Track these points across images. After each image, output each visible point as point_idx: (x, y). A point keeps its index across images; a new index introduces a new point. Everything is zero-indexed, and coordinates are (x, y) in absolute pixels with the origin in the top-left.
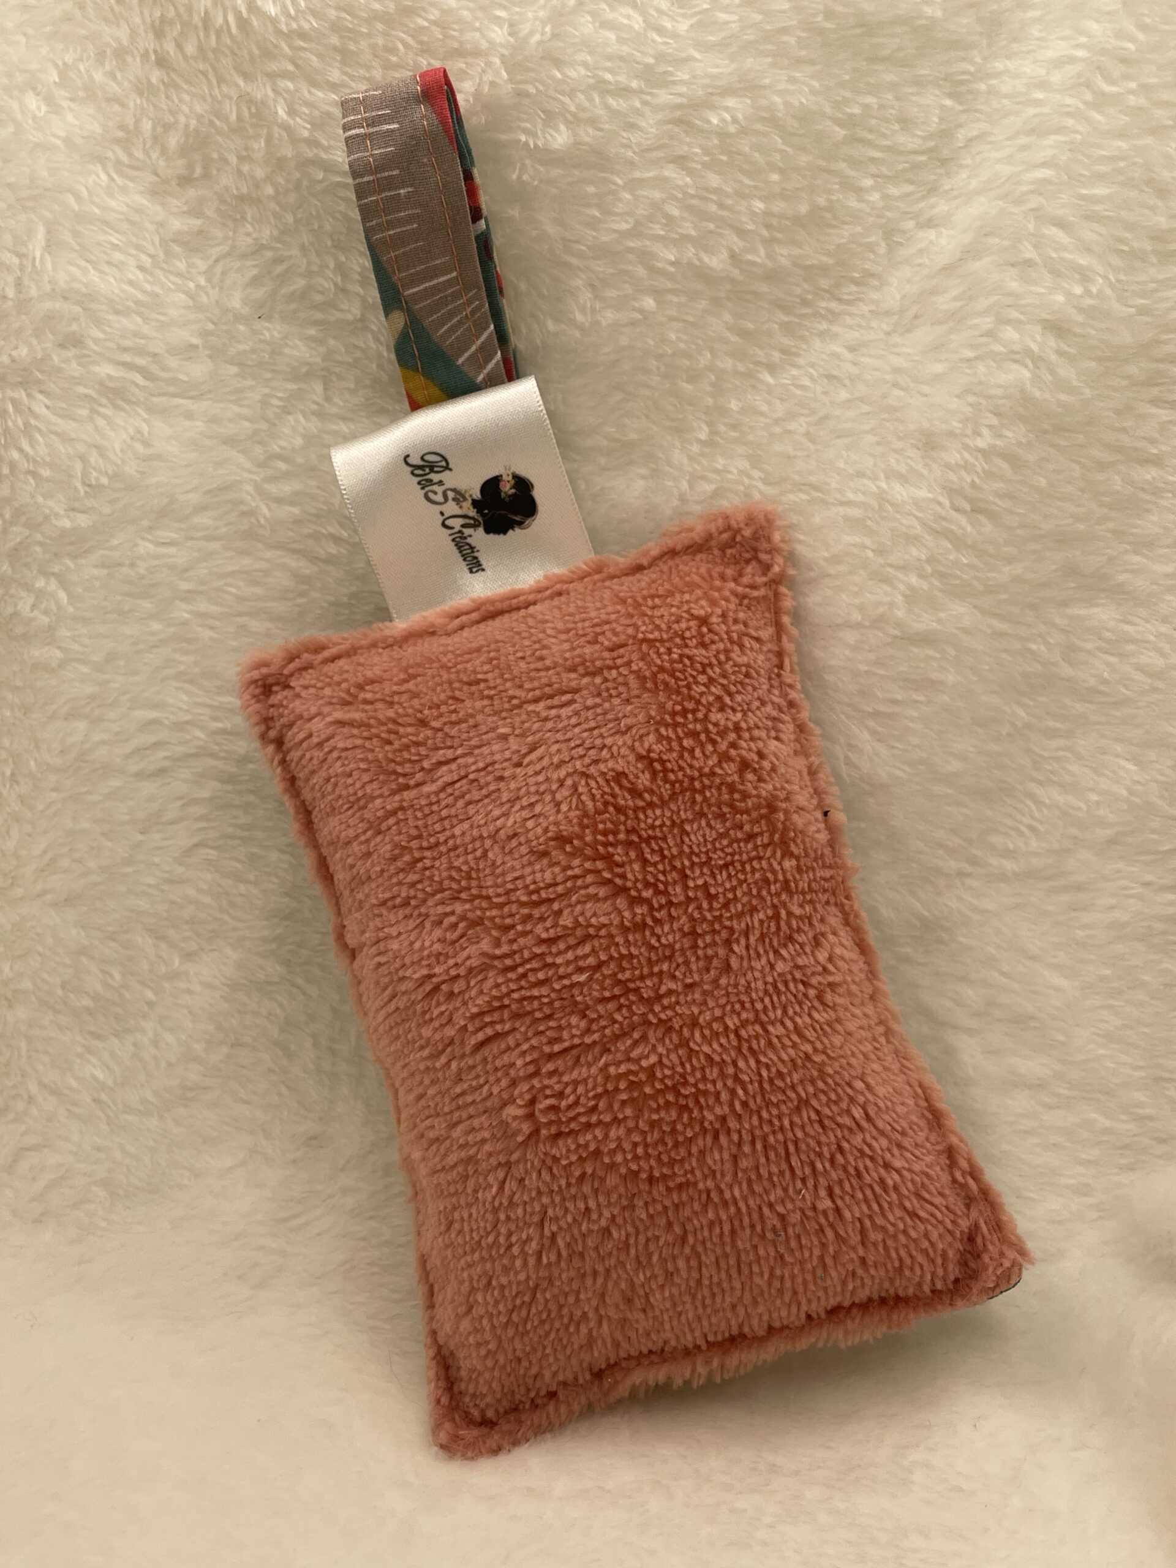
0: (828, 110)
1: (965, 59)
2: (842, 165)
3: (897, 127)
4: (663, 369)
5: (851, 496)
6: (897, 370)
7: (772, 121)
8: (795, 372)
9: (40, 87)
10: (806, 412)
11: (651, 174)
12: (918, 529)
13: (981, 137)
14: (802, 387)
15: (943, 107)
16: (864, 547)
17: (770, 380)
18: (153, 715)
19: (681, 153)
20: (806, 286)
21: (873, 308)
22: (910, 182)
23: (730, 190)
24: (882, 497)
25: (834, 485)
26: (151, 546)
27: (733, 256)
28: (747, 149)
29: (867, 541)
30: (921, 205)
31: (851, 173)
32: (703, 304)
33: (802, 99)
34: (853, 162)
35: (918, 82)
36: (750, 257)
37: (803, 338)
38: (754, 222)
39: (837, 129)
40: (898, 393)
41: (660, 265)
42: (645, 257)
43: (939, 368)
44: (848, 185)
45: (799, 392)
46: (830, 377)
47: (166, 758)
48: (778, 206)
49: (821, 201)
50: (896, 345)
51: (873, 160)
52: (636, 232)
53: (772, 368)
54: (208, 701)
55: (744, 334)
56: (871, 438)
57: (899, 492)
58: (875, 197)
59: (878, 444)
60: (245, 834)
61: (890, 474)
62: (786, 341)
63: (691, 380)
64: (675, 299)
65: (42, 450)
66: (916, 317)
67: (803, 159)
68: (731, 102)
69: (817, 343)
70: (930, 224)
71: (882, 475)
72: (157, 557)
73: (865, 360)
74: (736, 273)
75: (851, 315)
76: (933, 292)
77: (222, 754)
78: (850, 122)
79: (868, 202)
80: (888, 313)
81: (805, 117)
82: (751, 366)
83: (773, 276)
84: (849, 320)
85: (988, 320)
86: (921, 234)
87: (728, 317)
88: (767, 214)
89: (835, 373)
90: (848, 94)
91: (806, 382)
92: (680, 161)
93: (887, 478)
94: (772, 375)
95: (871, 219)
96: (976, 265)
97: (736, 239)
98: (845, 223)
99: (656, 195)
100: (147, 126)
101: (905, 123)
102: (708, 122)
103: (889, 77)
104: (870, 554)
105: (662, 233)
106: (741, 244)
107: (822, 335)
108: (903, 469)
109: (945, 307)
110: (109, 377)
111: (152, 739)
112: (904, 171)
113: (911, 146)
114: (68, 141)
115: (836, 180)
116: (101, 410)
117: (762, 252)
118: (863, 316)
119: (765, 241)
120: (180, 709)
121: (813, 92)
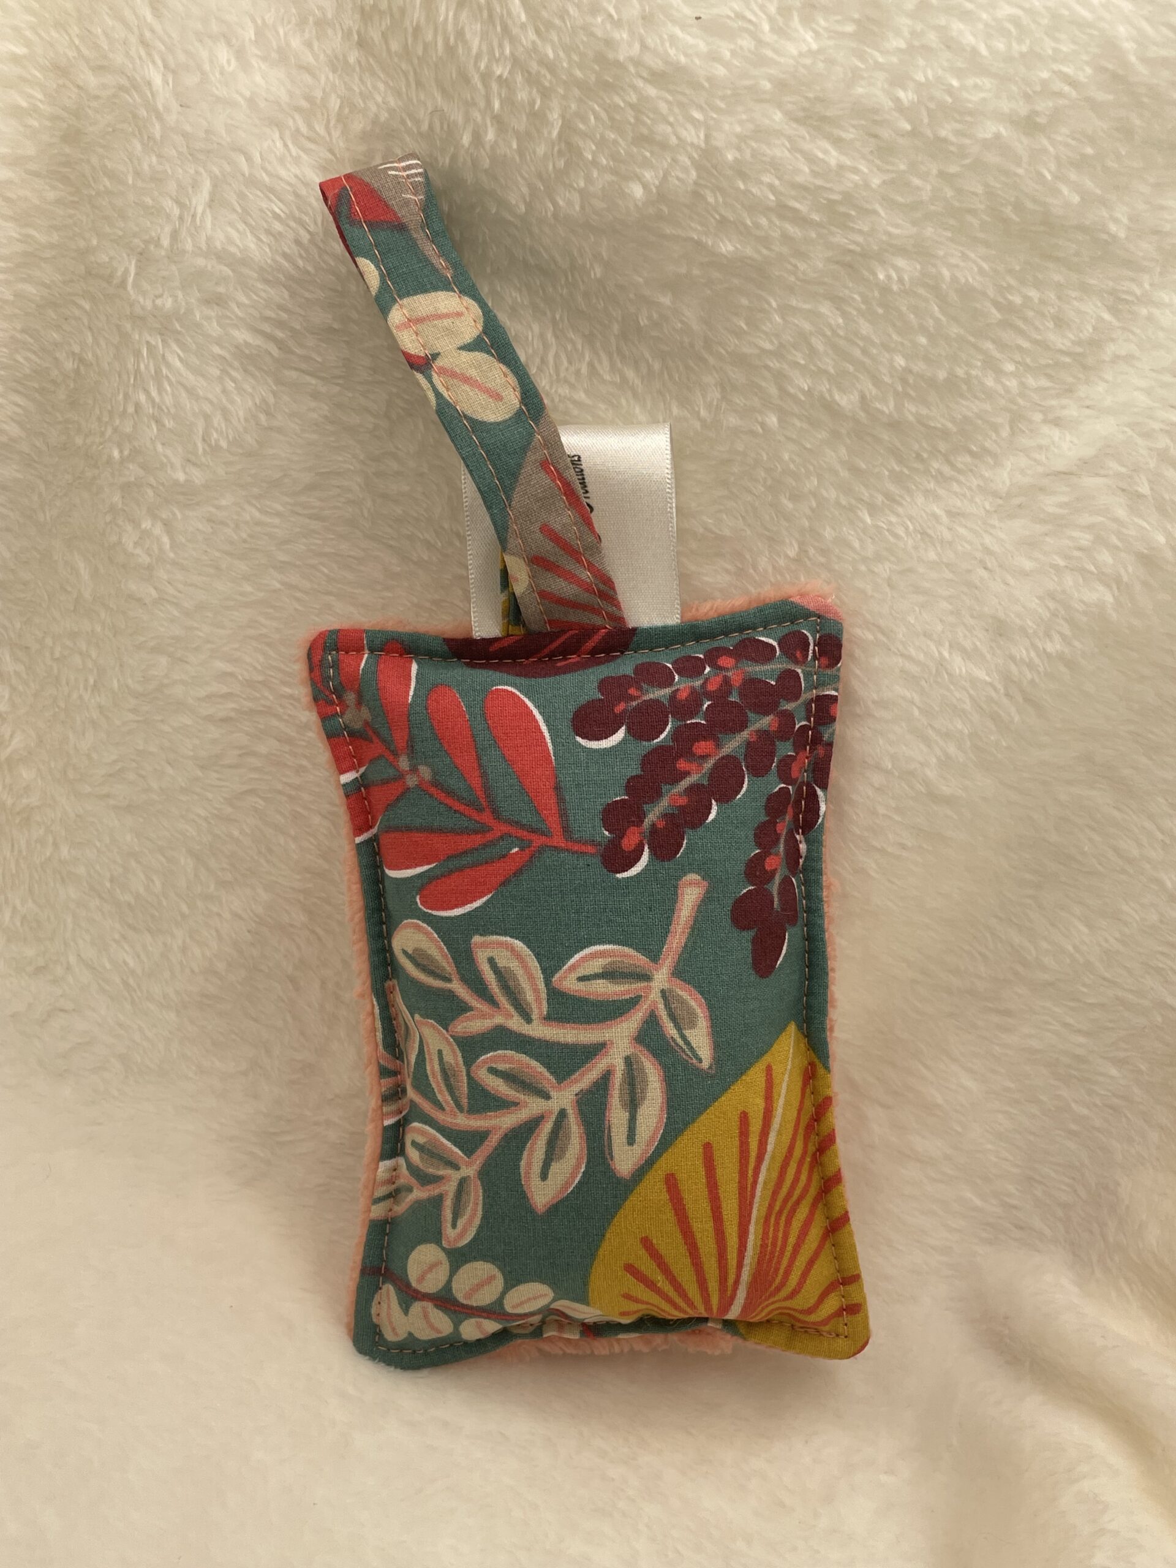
0: (991, 292)
1: (1133, 280)
2: (989, 346)
3: (1051, 325)
4: (769, 482)
5: (913, 652)
6: (988, 551)
7: (935, 288)
8: (893, 519)
9: (234, 41)
10: (893, 559)
11: (807, 306)
12: (968, 706)
13: (1129, 358)
14: (896, 536)
15: (1100, 319)
16: (912, 702)
17: (868, 520)
18: (229, 668)
19: (841, 294)
20: (925, 445)
21: (982, 484)
22: (1049, 377)
23: (877, 341)
24: (941, 663)
25: (900, 636)
26: (257, 514)
27: (863, 397)
28: (904, 309)
29: (917, 698)
30: (1054, 402)
31: (997, 354)
32: (823, 435)
33: (969, 276)
34: (1002, 346)
35: (1085, 289)
36: (878, 405)
37: (908, 491)
38: (892, 376)
39: (994, 311)
40: (982, 572)
41: (792, 391)
42: (780, 378)
43: (1028, 565)
44: (991, 364)
45: (891, 539)
46: (924, 533)
47: (233, 709)
48: (919, 367)
49: (960, 372)
50: (994, 527)
51: (1019, 348)
52: (779, 353)
53: (873, 509)
54: (283, 666)
55: (854, 470)
56: (945, 605)
57: (959, 665)
58: (1012, 384)
59: (952, 613)
60: (293, 793)
61: (955, 646)
62: (892, 488)
63: (795, 497)
64: (798, 423)
65: (168, 400)
66: (1020, 506)
67: (954, 330)
68: (901, 262)
69: (920, 500)
70: (1057, 422)
71: (947, 644)
72: (258, 523)
73: (962, 531)
74: (862, 415)
75: (959, 482)
76: (1042, 489)
77: (286, 717)
78: (1008, 308)
79: (1004, 385)
80: (995, 494)
81: (966, 293)
82: (853, 502)
83: (895, 425)
84: (955, 487)
85: (1087, 536)
86: (1046, 429)
87: (843, 451)
88: (908, 370)
89: (930, 532)
90: (1013, 282)
91: (901, 532)
92: (838, 302)
93: (951, 646)
94: (871, 515)
95: (1003, 402)
96: (1090, 482)
97: (870, 386)
98: (976, 397)
99: (807, 326)
100: (334, 103)
101: (1060, 322)
102: (875, 274)
103: (1057, 278)
104: (916, 712)
105: (802, 362)
106: (874, 391)
107: (927, 493)
108: (968, 644)
109: (1051, 510)
110: (247, 344)
111: (225, 690)
112: (1048, 366)
113: (1060, 346)
114: (251, 102)
115: (980, 357)
116: (234, 373)
117: (892, 404)
118: (970, 489)
119: (896, 393)
120: (255, 668)
121: (981, 271)
